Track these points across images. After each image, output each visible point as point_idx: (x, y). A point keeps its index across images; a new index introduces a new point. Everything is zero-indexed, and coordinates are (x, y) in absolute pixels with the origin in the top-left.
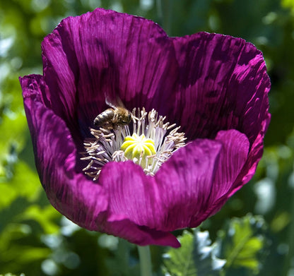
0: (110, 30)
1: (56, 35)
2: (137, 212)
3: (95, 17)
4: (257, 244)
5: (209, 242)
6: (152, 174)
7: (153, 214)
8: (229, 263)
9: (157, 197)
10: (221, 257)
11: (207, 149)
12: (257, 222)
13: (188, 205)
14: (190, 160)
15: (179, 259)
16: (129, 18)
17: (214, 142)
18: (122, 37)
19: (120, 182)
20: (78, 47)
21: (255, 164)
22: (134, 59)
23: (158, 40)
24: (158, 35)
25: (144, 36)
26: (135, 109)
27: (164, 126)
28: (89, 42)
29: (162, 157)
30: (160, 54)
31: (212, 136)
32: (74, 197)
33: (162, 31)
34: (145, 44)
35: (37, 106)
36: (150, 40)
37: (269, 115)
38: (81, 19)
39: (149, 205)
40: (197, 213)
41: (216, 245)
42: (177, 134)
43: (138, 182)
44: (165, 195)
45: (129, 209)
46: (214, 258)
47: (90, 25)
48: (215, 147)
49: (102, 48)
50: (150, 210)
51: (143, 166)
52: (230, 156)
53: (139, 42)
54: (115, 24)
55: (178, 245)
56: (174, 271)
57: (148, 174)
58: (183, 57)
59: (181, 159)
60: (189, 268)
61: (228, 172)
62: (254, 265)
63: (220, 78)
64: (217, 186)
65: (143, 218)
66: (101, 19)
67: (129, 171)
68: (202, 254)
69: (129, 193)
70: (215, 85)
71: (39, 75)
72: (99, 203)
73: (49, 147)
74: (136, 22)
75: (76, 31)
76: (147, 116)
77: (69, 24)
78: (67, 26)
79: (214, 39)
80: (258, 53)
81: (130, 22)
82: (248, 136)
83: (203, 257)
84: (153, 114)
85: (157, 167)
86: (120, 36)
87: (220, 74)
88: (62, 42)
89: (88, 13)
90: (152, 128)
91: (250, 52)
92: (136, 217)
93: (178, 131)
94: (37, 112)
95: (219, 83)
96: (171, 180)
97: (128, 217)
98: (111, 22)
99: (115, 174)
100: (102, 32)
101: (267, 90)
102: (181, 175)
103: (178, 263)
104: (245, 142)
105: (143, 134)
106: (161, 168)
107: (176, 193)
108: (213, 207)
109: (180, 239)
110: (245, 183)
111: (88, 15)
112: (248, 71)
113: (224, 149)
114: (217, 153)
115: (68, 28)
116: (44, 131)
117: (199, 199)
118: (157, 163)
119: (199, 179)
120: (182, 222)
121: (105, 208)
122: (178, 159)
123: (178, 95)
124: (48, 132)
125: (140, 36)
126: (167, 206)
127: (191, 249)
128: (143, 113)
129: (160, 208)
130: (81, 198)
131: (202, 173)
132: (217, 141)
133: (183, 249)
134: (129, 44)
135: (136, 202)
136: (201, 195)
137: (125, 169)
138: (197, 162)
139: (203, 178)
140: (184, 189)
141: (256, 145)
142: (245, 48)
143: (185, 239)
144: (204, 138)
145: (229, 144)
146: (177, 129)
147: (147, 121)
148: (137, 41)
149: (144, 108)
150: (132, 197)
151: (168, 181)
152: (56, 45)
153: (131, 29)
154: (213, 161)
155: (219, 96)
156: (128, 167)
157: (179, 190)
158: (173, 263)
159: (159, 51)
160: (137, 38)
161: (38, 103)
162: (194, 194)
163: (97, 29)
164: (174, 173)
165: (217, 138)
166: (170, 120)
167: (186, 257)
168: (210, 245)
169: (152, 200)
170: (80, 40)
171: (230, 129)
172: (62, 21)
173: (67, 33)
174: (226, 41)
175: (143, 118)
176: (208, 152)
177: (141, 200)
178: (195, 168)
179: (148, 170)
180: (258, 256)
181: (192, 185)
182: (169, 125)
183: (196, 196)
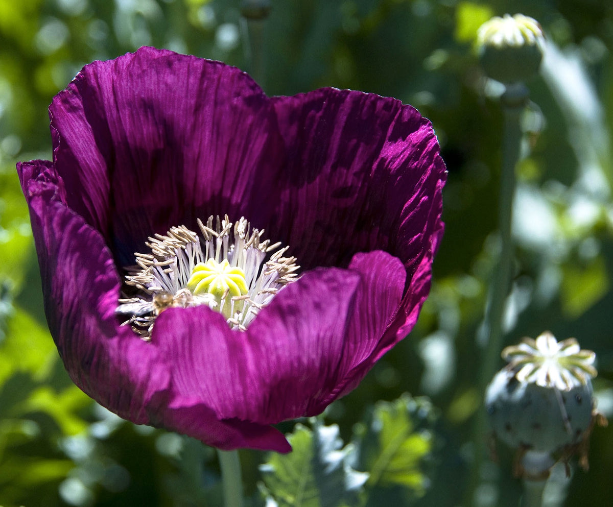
0: (166, 84)
1: (74, 92)
2: (218, 392)
3: (140, 63)
4: (420, 444)
5: (339, 443)
6: (242, 327)
7: (244, 393)
8: (375, 480)
9: (251, 366)
10: (360, 467)
11: (335, 284)
12: (418, 408)
13: (304, 378)
14: (306, 303)
15: (288, 474)
16: (198, 64)
17: (346, 273)
18: (186, 96)
19: (187, 341)
20: (111, 114)
21: (417, 306)
22: (207, 133)
23: (249, 101)
24: (248, 93)
25: (224, 93)
26: (211, 218)
27: (261, 246)
28: (130, 104)
29: (260, 299)
30: (251, 125)
31: (343, 262)
32: (111, 366)
33: (256, 85)
34: (227, 108)
35: (57, 209)
36: (235, 101)
37: (442, 224)
38: (116, 64)
39: (237, 380)
40: (320, 392)
41: (351, 449)
42: (284, 259)
43: (217, 342)
44: (264, 363)
45: (203, 386)
46: (348, 470)
47: (131, 76)
48: (349, 280)
49: (153, 114)
50: (238, 388)
51: (226, 314)
52: (373, 294)
53: (216, 104)
54: (174, 74)
55: (286, 449)
56: (280, 493)
57: (234, 328)
58: (293, 130)
59: (290, 302)
60: (307, 488)
61: (371, 322)
62: (416, 481)
63: (357, 165)
64: (352, 345)
65: (227, 402)
66: (151, 66)
67: (203, 322)
68: (327, 465)
69: (203, 359)
70: (349, 177)
71: (48, 162)
72: (155, 376)
73: (73, 280)
74: (210, 70)
75: (107, 86)
76: (232, 229)
77: (96, 75)
78: (92, 76)
79: (348, 99)
80: (425, 122)
81: (199, 71)
82: (404, 262)
83: (330, 469)
84: (242, 225)
85: (250, 315)
86: (183, 95)
87: (357, 159)
88: (83, 103)
89: (128, 54)
90: (242, 250)
91: (409, 120)
92: (216, 400)
93: (285, 255)
94: (56, 219)
95: (355, 174)
96: (274, 338)
97: (203, 399)
98: (168, 71)
99: (179, 328)
100: (152, 87)
101: (440, 183)
102: (292, 330)
103: (286, 479)
104: (399, 271)
105: (226, 260)
106: (258, 317)
107: (283, 360)
108: (346, 381)
109: (291, 439)
110: (400, 339)
111: (126, 59)
112: (407, 153)
113: (363, 284)
114: (351, 291)
115: (93, 81)
116: (67, 252)
117: (321, 369)
118: (250, 309)
119: (322, 334)
120: (294, 408)
121: (164, 385)
122: (285, 303)
123: (285, 195)
124: (73, 253)
125: (216, 92)
126: (268, 381)
127: (310, 455)
128: (226, 224)
129: (257, 384)
130: (123, 368)
131: (326, 326)
132: (351, 270)
133: (295, 456)
134: (198, 108)
135: (214, 375)
136: (326, 362)
137: (196, 319)
138: (318, 306)
139: (329, 334)
140: (295, 353)
141: (420, 275)
142: (401, 114)
143: (299, 438)
144: (329, 266)
145: (372, 276)
146: (283, 250)
147: (232, 239)
148: (212, 103)
149: (226, 217)
150: (209, 366)
151: (268, 339)
152: (73, 109)
153: (201, 83)
154: (345, 305)
155: (356, 195)
156: (200, 316)
157: (287, 354)
158: (278, 480)
159: (250, 120)
160: (213, 97)
161: (59, 204)
162: (313, 361)
163: (143, 82)
164: (279, 326)
165: (351, 266)
166: (271, 236)
167: (300, 470)
168: (342, 448)
169: (242, 371)
170: (116, 101)
171: (375, 249)
172: (84, 69)
173: (93, 89)
174: (368, 102)
175: (225, 232)
176: (336, 289)
177: (223, 372)
178: (314, 316)
179: (235, 320)
180: (422, 465)
181: (309, 346)
182: (269, 245)
183: (317, 364)
